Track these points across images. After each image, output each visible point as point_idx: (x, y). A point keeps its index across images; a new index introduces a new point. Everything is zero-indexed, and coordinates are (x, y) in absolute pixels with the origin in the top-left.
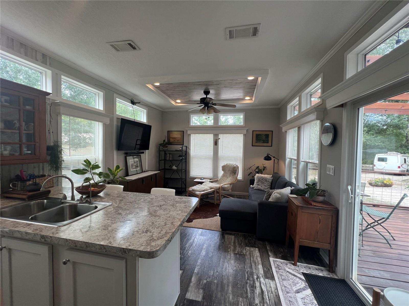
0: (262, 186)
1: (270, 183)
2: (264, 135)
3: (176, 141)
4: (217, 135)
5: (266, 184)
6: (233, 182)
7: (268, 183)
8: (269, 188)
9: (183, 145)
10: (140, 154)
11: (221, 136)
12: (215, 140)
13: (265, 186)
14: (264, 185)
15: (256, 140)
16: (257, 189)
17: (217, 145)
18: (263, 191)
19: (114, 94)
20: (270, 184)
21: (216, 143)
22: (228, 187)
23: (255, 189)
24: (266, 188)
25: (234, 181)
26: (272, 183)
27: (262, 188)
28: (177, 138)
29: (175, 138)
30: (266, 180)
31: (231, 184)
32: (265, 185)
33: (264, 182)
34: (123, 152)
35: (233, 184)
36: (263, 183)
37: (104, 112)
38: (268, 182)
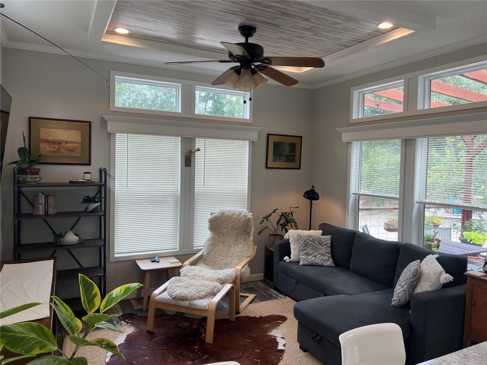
1: (328, 247)
3: (63, 152)
4: (191, 139)
5: (323, 250)
7: (325, 248)
8: (330, 258)
9: (89, 164)
11: (199, 143)
12: (187, 153)
15: (274, 155)
17: (191, 166)
20: (330, 249)
21: (189, 161)
27: (318, 261)
28: (66, 143)
33: (317, 248)
38: (325, 245)
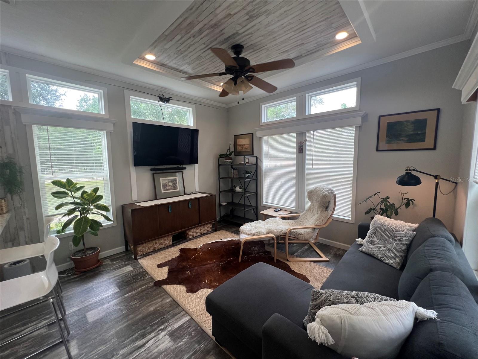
0: (379, 248)
1: (403, 244)
2: (409, 124)
3: (244, 150)
4: (303, 133)
5: (393, 245)
6: (318, 224)
7: (397, 244)
8: (398, 257)
9: (253, 155)
10: (182, 171)
11: (309, 135)
12: (300, 144)
13: (389, 250)
14: (385, 247)
15: (387, 137)
16: (367, 252)
17: (302, 153)
18: (380, 260)
19: (125, 90)
20: (404, 248)
21: (301, 149)
22: (307, 233)
23: (362, 251)
24: (389, 254)
25: (321, 224)
26: (409, 247)
27: (379, 254)
28: (245, 145)
29: (243, 146)
30: (393, 234)
31: (314, 229)
32: (389, 246)
33: (386, 240)
34: (149, 168)
35: (320, 228)
36: (384, 241)
37: (107, 117)
38: (399, 240)
